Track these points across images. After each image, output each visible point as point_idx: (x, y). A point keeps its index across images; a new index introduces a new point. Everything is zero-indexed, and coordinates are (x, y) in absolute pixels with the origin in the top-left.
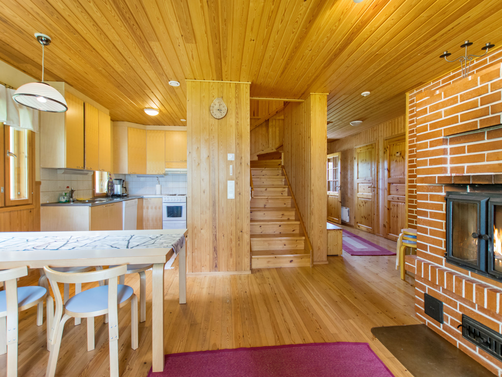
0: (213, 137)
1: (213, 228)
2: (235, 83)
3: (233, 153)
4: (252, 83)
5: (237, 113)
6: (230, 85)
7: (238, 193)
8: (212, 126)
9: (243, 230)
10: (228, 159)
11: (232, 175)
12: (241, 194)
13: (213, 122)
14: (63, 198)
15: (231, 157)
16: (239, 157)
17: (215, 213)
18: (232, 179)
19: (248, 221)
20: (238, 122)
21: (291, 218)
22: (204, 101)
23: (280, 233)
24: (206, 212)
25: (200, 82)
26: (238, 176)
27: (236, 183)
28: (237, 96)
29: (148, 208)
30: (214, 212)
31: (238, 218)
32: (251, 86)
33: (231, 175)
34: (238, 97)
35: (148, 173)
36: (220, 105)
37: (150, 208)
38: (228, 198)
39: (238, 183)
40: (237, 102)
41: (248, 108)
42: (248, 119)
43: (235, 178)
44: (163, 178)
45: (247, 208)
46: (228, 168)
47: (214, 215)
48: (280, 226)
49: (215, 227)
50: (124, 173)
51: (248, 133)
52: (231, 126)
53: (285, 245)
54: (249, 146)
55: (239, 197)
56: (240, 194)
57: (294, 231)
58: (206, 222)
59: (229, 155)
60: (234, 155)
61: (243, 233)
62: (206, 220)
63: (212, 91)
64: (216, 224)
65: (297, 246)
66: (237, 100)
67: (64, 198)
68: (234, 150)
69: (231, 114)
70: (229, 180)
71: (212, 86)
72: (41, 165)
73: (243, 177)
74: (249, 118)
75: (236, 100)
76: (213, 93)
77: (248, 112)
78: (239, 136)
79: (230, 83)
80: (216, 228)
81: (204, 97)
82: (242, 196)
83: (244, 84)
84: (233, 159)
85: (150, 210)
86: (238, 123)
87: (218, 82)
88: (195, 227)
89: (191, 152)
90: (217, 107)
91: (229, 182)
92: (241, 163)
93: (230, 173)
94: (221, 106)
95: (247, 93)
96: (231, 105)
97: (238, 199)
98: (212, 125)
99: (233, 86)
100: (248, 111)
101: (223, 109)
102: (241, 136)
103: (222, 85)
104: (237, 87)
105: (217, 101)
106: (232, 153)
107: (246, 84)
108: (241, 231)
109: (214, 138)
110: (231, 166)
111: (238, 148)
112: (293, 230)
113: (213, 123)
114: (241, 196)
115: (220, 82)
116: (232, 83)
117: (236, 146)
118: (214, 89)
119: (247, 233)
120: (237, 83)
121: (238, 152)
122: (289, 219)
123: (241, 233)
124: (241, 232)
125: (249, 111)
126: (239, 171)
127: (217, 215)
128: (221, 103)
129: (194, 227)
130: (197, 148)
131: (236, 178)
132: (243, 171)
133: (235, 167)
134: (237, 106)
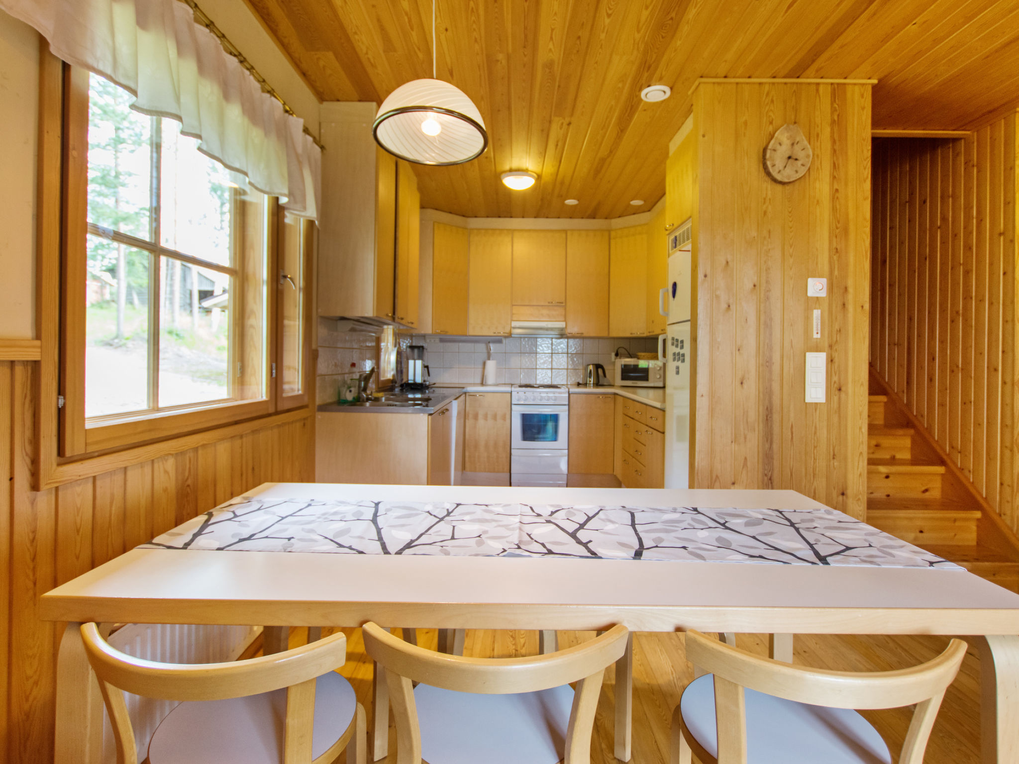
0: (769, 232)
1: (763, 480)
2: (832, 84)
3: (823, 277)
4: (880, 81)
5: (835, 166)
6: (817, 90)
7: (835, 387)
8: (765, 203)
9: (846, 489)
10: (810, 294)
11: (819, 336)
12: (843, 389)
13: (769, 192)
14: (348, 391)
15: (817, 287)
16: (838, 288)
17: (769, 441)
18: (817, 349)
19: (861, 463)
20: (837, 190)
21: (899, 456)
22: (744, 135)
23: (888, 496)
24: (745, 438)
25: (737, 83)
26: (837, 341)
27: (831, 361)
28: (836, 118)
29: (476, 417)
30: (768, 437)
31: (834, 455)
32: (876, 90)
33: (815, 336)
34: (838, 123)
35: (471, 332)
36: (793, 144)
37: (480, 416)
38: (808, 400)
39: (836, 360)
40: (836, 137)
41: (865, 151)
42: (865, 181)
43: (826, 345)
44: (498, 345)
45: (860, 428)
46: (808, 319)
47: (767, 446)
48: (887, 477)
49: (770, 479)
50: (423, 332)
51: (865, 219)
52: (818, 201)
53: (921, 532)
54: (867, 258)
55: (836, 398)
56: (840, 390)
57: (926, 491)
58: (745, 464)
59: (811, 281)
60: (824, 281)
61: (847, 497)
62: (746, 459)
63: (767, 108)
64: (773, 469)
65: (955, 535)
66: (836, 129)
67: (350, 391)
68: (826, 268)
69: (818, 168)
70: (811, 350)
71: (768, 94)
72: (320, 310)
73: (850, 344)
74: (867, 177)
75: (832, 129)
76: (771, 114)
77: (865, 163)
78: (840, 230)
79: (818, 84)
80: (771, 483)
81: (746, 123)
82: (847, 394)
83: (855, 84)
84: (823, 294)
85: (481, 422)
86: (837, 195)
87: (786, 83)
88: (717, 476)
89: (708, 273)
90: (784, 150)
91: (810, 356)
92: (844, 304)
93: (815, 332)
94: (796, 146)
95: (863, 108)
96: (819, 143)
97: (835, 405)
98: (765, 199)
99: (825, 92)
100: (865, 160)
101: (800, 155)
102: (846, 231)
103: (795, 91)
104: (838, 92)
105: (786, 135)
106: (820, 276)
107: (863, 85)
108: (841, 492)
109: (769, 237)
110: (816, 313)
111: (836, 262)
112: (923, 489)
113: (769, 196)
114: (843, 395)
115: (791, 83)
116: (824, 83)
117: (830, 258)
118: (772, 101)
119: (859, 499)
120: (838, 84)
121: (836, 273)
122: (894, 456)
123: (841, 497)
124: (843, 494)
125: (869, 160)
126: (837, 327)
127: (775, 446)
128: (798, 139)
129: (714, 477)
130: (724, 263)
131: (831, 346)
132: (851, 328)
133: (826, 314)
134: (836, 147)
